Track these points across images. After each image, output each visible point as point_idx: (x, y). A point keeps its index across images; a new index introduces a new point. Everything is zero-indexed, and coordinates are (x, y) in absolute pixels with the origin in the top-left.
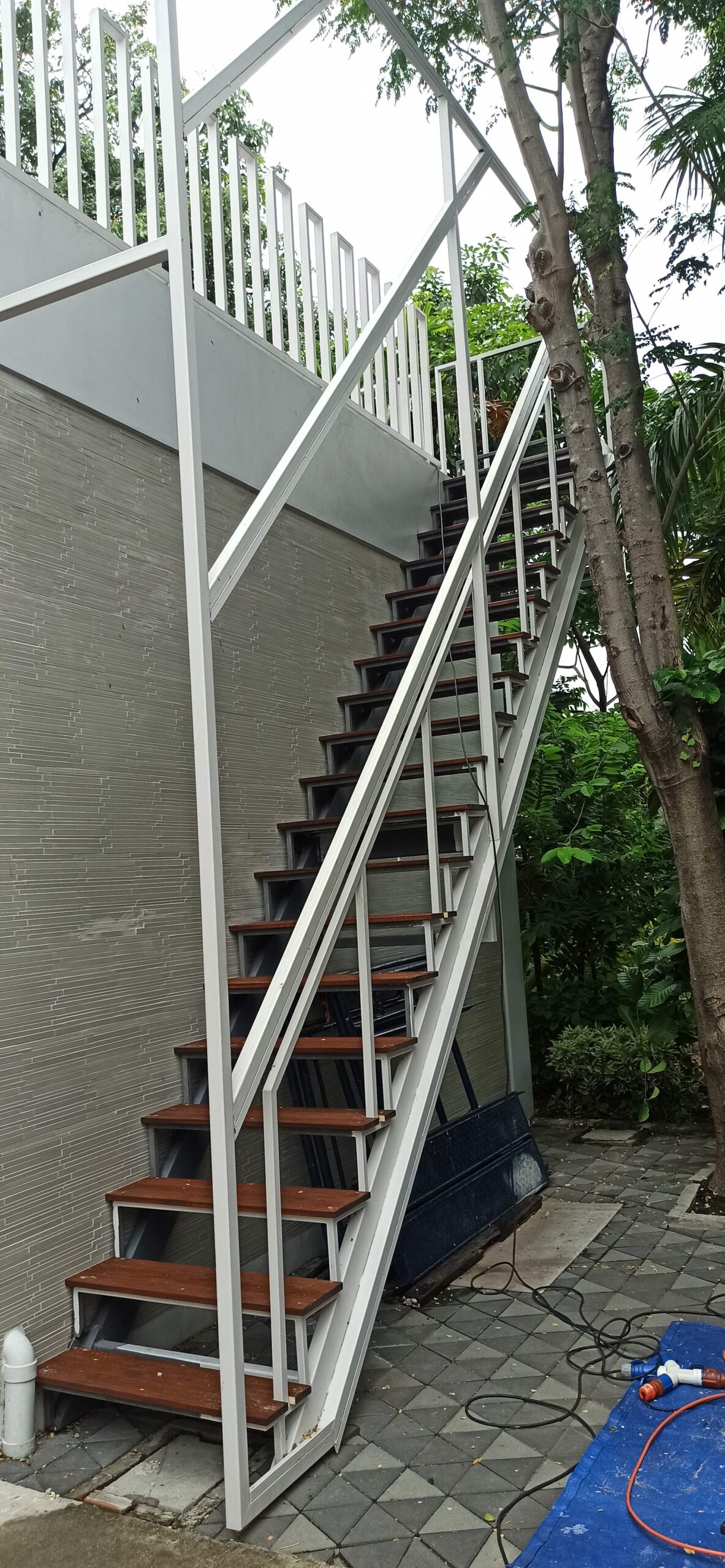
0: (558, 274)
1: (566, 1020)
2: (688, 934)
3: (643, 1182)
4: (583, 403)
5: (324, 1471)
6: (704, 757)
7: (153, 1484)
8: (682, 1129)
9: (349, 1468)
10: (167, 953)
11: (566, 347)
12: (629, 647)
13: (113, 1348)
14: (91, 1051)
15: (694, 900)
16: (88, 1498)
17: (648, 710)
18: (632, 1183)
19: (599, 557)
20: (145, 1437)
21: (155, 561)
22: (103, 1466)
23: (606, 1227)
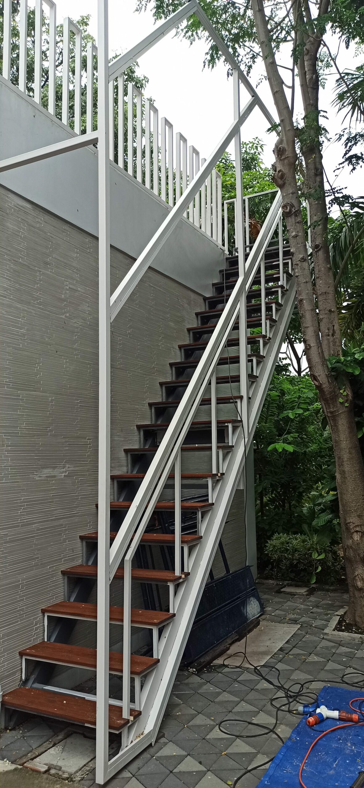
0: (289, 158)
1: (275, 530)
2: (339, 490)
3: (311, 614)
4: (298, 223)
5: (146, 755)
6: (350, 401)
7: (59, 758)
8: (332, 588)
9: (159, 754)
10: (78, 487)
11: (291, 195)
12: (316, 345)
13: (41, 688)
14: (37, 536)
15: (343, 473)
16: (25, 764)
17: (324, 376)
18: (306, 615)
19: (303, 299)
20: (56, 734)
21: (83, 291)
22: (34, 748)
23: (292, 636)
